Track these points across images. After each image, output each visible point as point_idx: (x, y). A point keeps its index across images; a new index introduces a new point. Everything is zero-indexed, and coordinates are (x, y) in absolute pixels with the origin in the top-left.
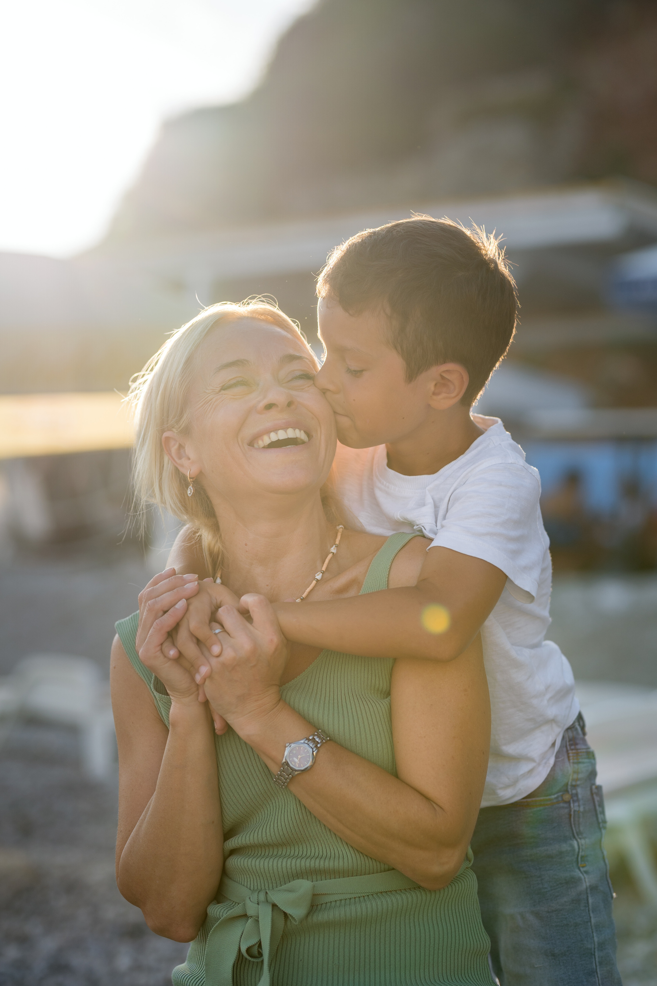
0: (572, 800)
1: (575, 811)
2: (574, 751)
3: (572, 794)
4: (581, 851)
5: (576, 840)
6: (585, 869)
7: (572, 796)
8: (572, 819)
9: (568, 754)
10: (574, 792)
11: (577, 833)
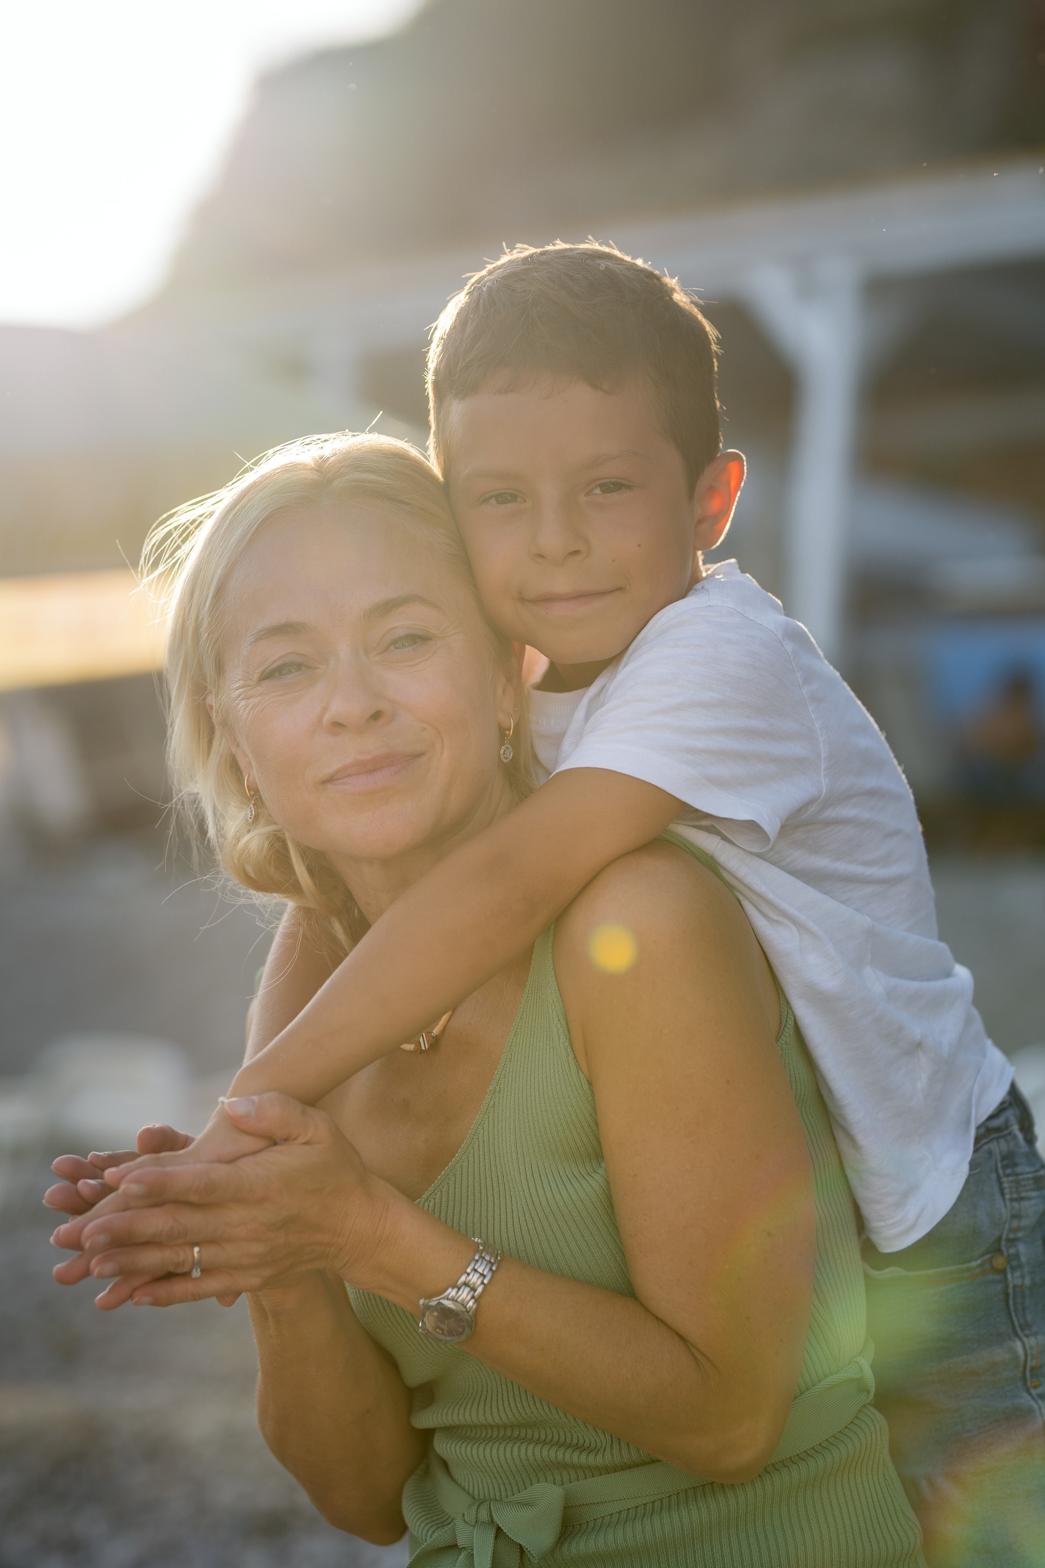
0: (1008, 1267)
1: (1015, 1287)
2: (1011, 1178)
3: (1009, 1256)
4: (1029, 1358)
5: (1021, 1339)
6: (1039, 1391)
7: (1010, 1258)
8: (1011, 1302)
9: (1000, 1183)
10: (1012, 1251)
11: (1021, 1326)
